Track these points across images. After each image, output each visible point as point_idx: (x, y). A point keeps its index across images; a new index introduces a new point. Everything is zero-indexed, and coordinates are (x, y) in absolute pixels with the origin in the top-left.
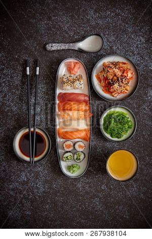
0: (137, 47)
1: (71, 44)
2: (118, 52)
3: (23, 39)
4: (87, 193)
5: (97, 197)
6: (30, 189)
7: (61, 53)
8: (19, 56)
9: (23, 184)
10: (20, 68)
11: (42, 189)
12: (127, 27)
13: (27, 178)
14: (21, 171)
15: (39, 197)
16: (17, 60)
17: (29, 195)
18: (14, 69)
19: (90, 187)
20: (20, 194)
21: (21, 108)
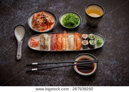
0: (24, 14)
1: (18, 45)
2: (26, 22)
3: (11, 75)
4: (113, 37)
5: (115, 32)
6: (115, 69)
7: (24, 52)
8: (23, 77)
9: (113, 73)
10: (32, 76)
11: (115, 62)
12: (11, 18)
13: (108, 70)
14: (104, 74)
15: (120, 63)
16: (26, 78)
17: (120, 69)
18: (33, 79)
19: (109, 36)
20: (120, 74)
21: (61, 75)
